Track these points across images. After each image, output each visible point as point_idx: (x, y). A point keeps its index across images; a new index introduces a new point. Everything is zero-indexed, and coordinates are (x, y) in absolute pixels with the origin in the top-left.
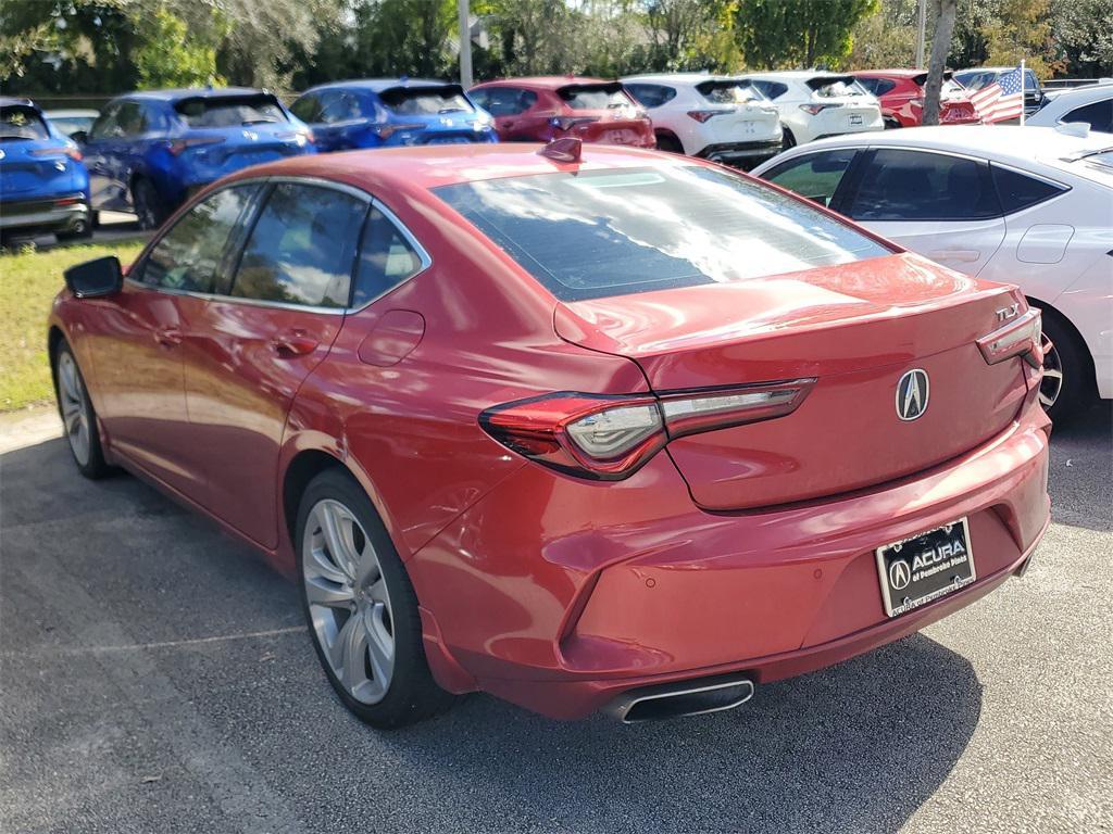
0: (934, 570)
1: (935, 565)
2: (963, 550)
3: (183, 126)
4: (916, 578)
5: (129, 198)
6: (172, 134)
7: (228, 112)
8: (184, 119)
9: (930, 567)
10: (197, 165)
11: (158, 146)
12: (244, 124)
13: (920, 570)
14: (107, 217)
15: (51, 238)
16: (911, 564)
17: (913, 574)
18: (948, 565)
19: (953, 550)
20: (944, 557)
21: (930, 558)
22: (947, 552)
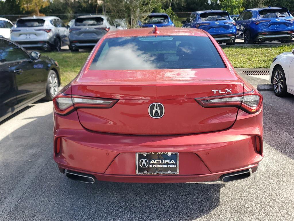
0: (160, 166)
1: (161, 164)
2: (175, 163)
3: (260, 17)
4: (150, 166)
5: (243, 36)
6: (257, 19)
7: (273, 14)
8: (261, 15)
9: (158, 164)
10: (262, 27)
11: (253, 22)
12: (277, 17)
13: (153, 164)
14: (237, 41)
15: (225, 44)
16: (150, 161)
17: (150, 164)
18: (167, 166)
19: (170, 162)
20: (166, 163)
21: (159, 162)
22: (167, 162)
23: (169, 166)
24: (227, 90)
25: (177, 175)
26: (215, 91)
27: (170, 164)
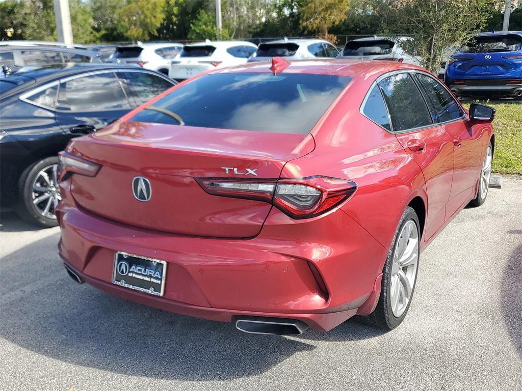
0: (141, 277)
1: (142, 275)
4: (130, 275)
9: (139, 274)
13: (133, 272)
16: (130, 267)
17: (129, 272)
18: (149, 279)
19: (154, 274)
20: (148, 275)
21: (140, 270)
22: (151, 273)
23: (153, 280)
24: (249, 170)
25: (159, 297)
26: (227, 169)
27: (154, 278)
